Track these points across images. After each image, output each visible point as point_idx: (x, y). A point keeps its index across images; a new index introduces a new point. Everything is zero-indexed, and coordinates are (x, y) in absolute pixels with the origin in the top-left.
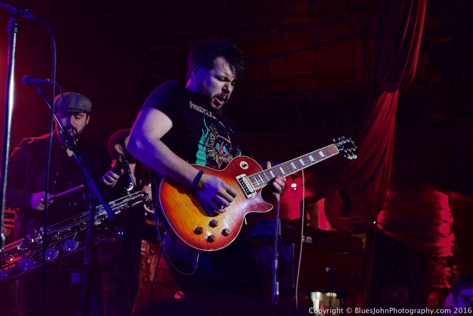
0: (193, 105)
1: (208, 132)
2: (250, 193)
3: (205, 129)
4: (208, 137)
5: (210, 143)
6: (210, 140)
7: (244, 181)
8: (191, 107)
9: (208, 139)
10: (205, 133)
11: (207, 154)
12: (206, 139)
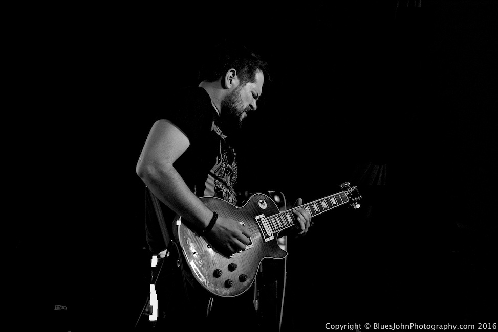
0: (215, 126)
1: (221, 161)
2: (268, 237)
3: (220, 158)
4: (220, 166)
5: (221, 173)
6: (221, 171)
7: (263, 222)
8: (212, 129)
9: (220, 169)
10: (219, 162)
11: (216, 185)
12: (218, 169)
